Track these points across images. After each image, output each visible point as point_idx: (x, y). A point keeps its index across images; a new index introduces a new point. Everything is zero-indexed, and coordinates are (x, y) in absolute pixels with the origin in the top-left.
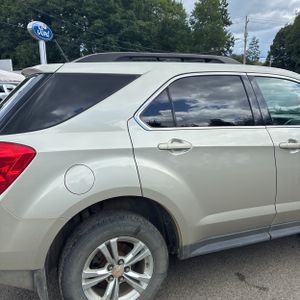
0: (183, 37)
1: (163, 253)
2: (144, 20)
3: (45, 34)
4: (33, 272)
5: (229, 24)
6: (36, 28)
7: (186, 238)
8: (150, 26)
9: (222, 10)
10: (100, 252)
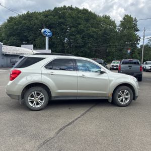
0: (114, 36)
1: (47, 96)
2: (95, 28)
3: (49, 34)
4: (19, 96)
5: (138, 30)
6: (45, 31)
7: (53, 95)
8: (98, 31)
9: (134, 24)
10: (32, 94)
